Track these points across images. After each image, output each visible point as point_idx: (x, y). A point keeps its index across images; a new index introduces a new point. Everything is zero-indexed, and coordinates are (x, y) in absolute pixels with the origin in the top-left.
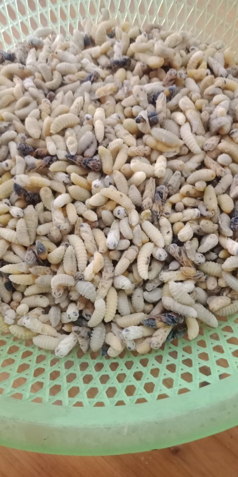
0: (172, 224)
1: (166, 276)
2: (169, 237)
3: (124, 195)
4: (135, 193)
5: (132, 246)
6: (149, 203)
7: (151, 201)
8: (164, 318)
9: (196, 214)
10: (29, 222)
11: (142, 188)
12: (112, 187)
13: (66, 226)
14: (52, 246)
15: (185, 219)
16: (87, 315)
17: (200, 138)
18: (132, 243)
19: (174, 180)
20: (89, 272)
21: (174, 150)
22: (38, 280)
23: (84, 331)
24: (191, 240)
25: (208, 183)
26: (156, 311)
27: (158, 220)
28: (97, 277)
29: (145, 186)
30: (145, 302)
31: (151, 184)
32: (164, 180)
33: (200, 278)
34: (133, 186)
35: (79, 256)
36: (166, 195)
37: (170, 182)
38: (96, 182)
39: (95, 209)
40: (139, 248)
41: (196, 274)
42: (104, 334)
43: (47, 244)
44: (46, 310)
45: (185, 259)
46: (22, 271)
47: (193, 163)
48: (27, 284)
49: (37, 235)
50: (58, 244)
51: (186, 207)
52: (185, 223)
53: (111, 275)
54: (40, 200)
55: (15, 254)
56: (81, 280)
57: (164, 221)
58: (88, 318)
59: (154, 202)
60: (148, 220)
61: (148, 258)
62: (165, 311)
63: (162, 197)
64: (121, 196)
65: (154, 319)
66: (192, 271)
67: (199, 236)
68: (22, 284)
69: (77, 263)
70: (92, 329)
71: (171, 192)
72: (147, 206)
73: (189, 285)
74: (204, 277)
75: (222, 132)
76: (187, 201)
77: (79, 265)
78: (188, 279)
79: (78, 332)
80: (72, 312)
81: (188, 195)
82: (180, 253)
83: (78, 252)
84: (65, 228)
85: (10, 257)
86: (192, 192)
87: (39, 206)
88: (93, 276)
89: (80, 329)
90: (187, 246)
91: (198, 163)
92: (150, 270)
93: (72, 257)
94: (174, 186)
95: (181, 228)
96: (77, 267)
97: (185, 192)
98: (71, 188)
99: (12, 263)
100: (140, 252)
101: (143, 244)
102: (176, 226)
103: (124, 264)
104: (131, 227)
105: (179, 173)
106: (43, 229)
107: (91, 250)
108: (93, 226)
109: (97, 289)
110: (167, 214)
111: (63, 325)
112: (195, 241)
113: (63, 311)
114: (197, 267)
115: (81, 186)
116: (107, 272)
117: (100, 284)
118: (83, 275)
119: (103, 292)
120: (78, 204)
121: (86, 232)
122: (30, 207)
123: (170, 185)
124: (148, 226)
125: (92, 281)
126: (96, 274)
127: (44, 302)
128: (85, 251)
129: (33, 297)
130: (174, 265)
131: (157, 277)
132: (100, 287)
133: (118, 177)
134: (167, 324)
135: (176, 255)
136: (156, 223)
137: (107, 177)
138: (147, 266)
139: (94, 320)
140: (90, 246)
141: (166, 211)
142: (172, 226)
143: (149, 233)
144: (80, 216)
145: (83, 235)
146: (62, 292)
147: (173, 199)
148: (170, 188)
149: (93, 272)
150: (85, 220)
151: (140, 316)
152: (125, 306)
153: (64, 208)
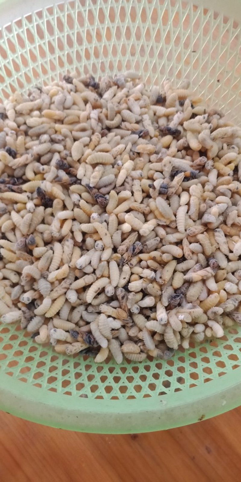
0: (132, 274)
1: (104, 308)
2: (123, 282)
3: (109, 235)
4: (117, 237)
5: (93, 275)
6: (123, 250)
7: (125, 249)
8: (85, 337)
9: (151, 276)
10: (35, 219)
11: (125, 236)
12: (105, 224)
13: (56, 235)
14: (41, 243)
15: (142, 275)
16: (37, 304)
17: (191, 222)
18: (94, 272)
19: (152, 242)
20: (53, 275)
21: (165, 220)
22: (18, 262)
23: (28, 314)
24: (136, 293)
25: (175, 258)
26: (85, 329)
27: (123, 266)
28: (57, 283)
29: (128, 236)
30: (81, 317)
31: (134, 236)
32: (145, 239)
33: (127, 323)
34: (119, 232)
35: (53, 261)
36: (138, 251)
37: (147, 243)
38: (95, 215)
39: (84, 234)
40: (97, 279)
41: (126, 319)
42: (41, 324)
43: (38, 240)
44: (14, 285)
45: (124, 304)
46: (12, 249)
47: (174, 237)
48: (10, 260)
49: (35, 230)
50: (46, 244)
51: (148, 267)
52: (141, 278)
53: (67, 286)
54: (51, 206)
55: (15, 234)
56: (45, 278)
57: (126, 268)
58: (36, 306)
59: (127, 251)
60: (116, 261)
61: (99, 289)
62: (90, 332)
63: (134, 251)
64: (106, 234)
65: (78, 333)
66: (125, 315)
67: (145, 293)
68: (7, 258)
69: (50, 265)
70: (35, 316)
71: (144, 250)
72: (120, 251)
73: (117, 324)
74: (131, 324)
75: (209, 226)
76: (150, 263)
77: (50, 267)
78: (119, 319)
79: (24, 312)
80: (27, 297)
81: (154, 259)
82: (123, 298)
83: (54, 258)
84: (55, 235)
85: (10, 235)
86: (158, 259)
87: (49, 210)
88: (54, 280)
89: (27, 311)
90: (131, 296)
91: (178, 239)
92: (95, 298)
93: (48, 259)
94: (149, 247)
95: (136, 280)
96: (49, 268)
97: (153, 256)
98: (76, 210)
99: (8, 240)
100: (96, 281)
101: (102, 276)
102: (134, 277)
103: (81, 283)
104: (100, 260)
105: (159, 239)
106: (41, 227)
107: (65, 261)
108: (76, 244)
109: (52, 290)
110: (131, 264)
111: (19, 302)
112: (140, 296)
113: (24, 292)
114: (131, 314)
115: (84, 211)
116: (65, 282)
117: (56, 289)
118: (47, 275)
119: (55, 295)
120: (76, 223)
121: (68, 246)
122: (42, 208)
123: (146, 245)
124: (114, 265)
125: (52, 283)
126: (57, 280)
127: (14, 278)
128: (60, 260)
129: (10, 271)
130: (115, 303)
131: (99, 305)
132: (55, 290)
133: (112, 219)
134: (84, 342)
135: (120, 298)
136: (120, 267)
137: (106, 215)
138: (95, 294)
139: (39, 310)
140: (66, 257)
141: (132, 262)
142: (131, 275)
143: (111, 271)
144: (72, 232)
145: (65, 247)
146: (28, 279)
147: (142, 256)
148: (145, 247)
149: (56, 277)
150: (73, 238)
151: (71, 326)
152: (65, 313)
153: (64, 221)
